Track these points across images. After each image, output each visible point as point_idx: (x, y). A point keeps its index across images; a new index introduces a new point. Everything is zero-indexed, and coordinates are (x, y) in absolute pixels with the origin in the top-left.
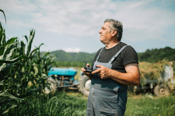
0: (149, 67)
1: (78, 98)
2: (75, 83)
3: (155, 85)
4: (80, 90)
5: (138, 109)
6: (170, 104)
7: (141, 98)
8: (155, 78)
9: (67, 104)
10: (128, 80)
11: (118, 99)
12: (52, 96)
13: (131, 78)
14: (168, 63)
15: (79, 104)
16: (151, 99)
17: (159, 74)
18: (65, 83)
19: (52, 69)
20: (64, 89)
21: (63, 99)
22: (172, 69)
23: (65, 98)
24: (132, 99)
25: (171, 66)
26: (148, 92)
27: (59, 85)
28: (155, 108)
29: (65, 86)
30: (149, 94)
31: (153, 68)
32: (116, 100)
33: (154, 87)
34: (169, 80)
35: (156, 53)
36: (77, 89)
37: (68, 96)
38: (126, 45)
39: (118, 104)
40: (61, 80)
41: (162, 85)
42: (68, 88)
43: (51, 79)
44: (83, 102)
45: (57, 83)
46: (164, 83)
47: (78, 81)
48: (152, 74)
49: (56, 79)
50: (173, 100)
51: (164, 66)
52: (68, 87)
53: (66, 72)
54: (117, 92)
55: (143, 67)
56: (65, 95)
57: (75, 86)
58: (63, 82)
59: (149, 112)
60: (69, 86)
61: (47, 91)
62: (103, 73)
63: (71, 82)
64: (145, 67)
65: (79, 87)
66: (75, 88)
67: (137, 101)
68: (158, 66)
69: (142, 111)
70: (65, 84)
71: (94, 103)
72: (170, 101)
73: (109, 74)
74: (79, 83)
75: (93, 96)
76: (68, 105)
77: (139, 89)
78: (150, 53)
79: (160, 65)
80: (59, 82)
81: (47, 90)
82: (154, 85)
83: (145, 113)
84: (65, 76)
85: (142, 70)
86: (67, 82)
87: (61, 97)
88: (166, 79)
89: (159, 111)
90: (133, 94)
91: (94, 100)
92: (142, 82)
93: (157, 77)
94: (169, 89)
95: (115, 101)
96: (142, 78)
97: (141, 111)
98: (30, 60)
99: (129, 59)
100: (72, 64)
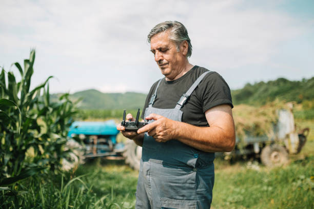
0: (250, 113)
1: (125, 177)
2: (119, 149)
3: (263, 145)
4: (127, 161)
5: (233, 192)
6: (290, 180)
7: (239, 171)
8: (262, 133)
9: (103, 189)
10: (213, 141)
11: (197, 181)
12: (71, 177)
13: (218, 136)
14: (284, 106)
15: (127, 188)
16: (256, 172)
17: (270, 126)
18: (100, 149)
19: (74, 124)
20: (99, 160)
21: (96, 180)
22: (292, 116)
23: (100, 178)
24: (224, 173)
25: (289, 112)
26: (252, 159)
27: (88, 152)
28: (265, 188)
29: (100, 154)
30: (253, 163)
31: (259, 115)
32: (194, 182)
33: (261, 149)
34: (288, 136)
35: (262, 89)
36: (123, 159)
37: (105, 174)
38: (207, 70)
39: (198, 190)
40: (93, 143)
41: (275, 146)
42: (105, 159)
43: (72, 143)
44: (134, 183)
45: (85, 150)
46: (278, 141)
47: (123, 145)
48: (257, 126)
49: (82, 143)
50: (295, 172)
51: (277, 111)
52: (105, 156)
53: (101, 128)
54: (194, 166)
55: (240, 114)
56: (100, 172)
57: (119, 154)
58: (95, 147)
59: (254, 196)
60: (107, 154)
61: (66, 166)
62: (160, 132)
63: (111, 146)
64: (244, 114)
65: (125, 155)
66: (119, 158)
67: (232, 177)
68: (266, 111)
69: (242, 195)
70: (99, 151)
71: (149, 191)
72: (291, 174)
73: (173, 132)
74: (126, 147)
75: (148, 176)
76: (105, 190)
77: (234, 155)
78: (252, 90)
79: (271, 109)
80: (89, 148)
81: (66, 164)
82: (261, 146)
83: (247, 198)
84: (99, 136)
85: (238, 119)
86: (104, 147)
87: (92, 176)
88: (282, 135)
89: (272, 193)
90: (224, 164)
91: (150, 185)
92: (240, 141)
93: (267, 132)
94: (288, 151)
95: (192, 183)
96: (239, 134)
97: (239, 196)
98: (28, 108)
99: (215, 98)
100: (113, 113)
